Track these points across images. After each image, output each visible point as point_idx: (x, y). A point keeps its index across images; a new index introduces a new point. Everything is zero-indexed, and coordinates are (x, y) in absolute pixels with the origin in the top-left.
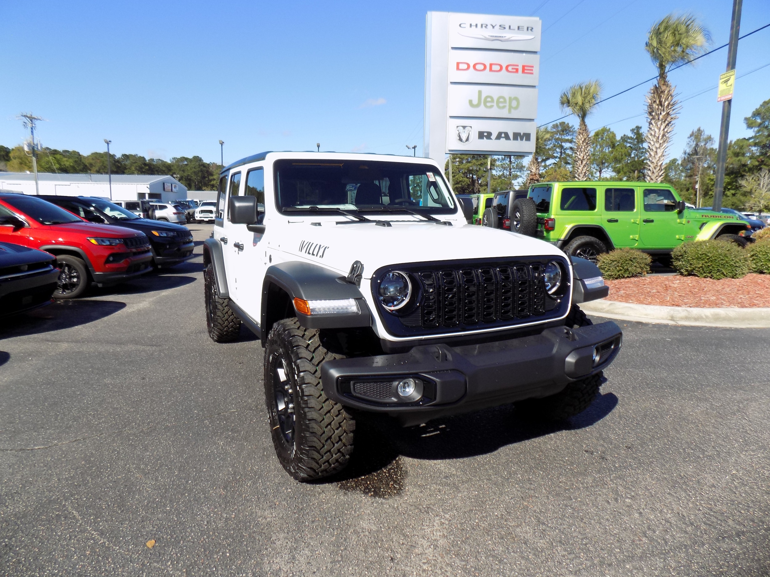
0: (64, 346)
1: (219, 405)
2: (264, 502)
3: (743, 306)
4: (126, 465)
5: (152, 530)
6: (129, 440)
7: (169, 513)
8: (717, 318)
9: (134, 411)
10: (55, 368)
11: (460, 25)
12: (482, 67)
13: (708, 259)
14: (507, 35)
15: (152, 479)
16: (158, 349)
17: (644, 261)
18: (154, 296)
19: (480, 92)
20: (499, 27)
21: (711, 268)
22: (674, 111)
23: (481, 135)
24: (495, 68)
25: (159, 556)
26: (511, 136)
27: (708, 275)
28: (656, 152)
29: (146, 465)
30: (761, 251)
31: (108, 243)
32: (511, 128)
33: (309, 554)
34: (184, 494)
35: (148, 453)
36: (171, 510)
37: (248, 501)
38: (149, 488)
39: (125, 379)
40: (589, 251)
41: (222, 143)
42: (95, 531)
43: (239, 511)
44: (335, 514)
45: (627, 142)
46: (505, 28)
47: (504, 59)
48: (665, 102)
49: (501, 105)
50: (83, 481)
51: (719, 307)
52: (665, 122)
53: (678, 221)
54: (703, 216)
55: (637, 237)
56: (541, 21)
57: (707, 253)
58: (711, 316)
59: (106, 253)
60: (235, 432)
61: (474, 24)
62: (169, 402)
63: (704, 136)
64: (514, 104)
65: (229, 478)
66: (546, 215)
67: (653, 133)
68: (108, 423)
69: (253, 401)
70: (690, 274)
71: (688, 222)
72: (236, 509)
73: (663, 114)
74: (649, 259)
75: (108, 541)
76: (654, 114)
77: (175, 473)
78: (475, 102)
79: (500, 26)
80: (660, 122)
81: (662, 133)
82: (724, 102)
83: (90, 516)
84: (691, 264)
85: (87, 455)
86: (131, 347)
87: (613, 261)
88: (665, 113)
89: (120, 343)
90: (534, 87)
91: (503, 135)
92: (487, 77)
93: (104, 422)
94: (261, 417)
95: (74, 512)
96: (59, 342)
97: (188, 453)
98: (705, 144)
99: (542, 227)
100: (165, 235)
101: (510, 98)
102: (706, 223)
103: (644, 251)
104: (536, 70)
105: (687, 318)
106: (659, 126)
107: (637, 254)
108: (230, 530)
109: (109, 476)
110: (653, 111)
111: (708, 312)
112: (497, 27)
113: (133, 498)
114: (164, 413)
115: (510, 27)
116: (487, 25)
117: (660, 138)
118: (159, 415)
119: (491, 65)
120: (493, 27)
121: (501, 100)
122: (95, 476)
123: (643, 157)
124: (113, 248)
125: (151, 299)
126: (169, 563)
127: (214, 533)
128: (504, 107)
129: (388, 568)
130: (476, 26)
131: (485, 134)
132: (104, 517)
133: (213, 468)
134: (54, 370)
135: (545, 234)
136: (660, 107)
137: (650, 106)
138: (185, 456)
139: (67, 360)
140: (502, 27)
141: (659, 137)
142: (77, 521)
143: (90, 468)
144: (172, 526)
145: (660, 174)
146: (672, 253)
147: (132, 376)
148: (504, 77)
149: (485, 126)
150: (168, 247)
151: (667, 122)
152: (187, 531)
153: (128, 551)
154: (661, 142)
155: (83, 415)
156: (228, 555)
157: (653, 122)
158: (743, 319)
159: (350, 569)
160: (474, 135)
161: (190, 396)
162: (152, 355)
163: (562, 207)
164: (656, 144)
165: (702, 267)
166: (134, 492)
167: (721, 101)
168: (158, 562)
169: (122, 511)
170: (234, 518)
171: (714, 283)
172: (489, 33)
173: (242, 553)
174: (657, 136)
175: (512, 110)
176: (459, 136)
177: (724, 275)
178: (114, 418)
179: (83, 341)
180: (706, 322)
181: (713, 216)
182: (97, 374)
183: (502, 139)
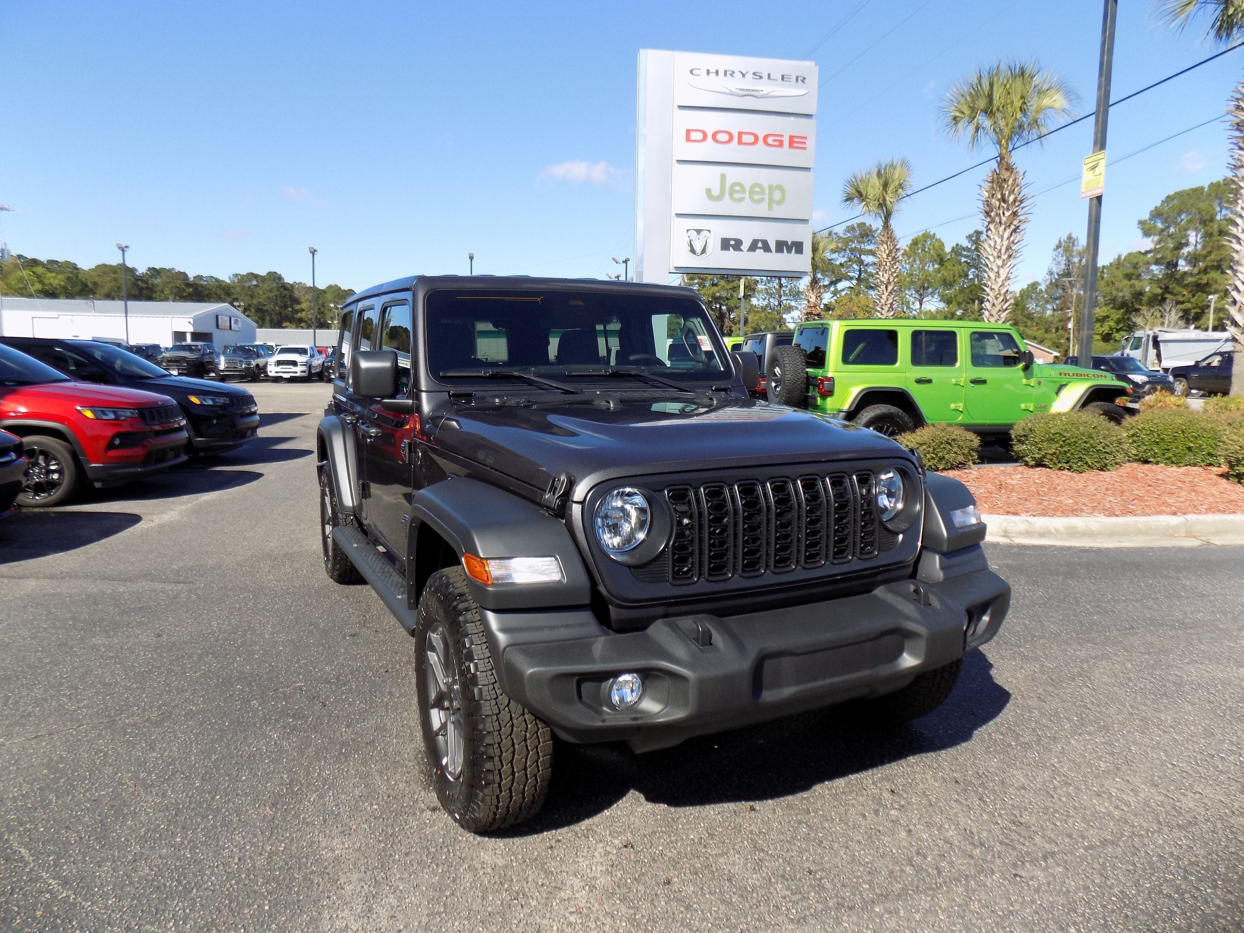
0: (30, 585)
1: (277, 677)
2: (333, 825)
3: (1112, 514)
4: (116, 774)
5: (148, 875)
6: (125, 735)
7: (178, 847)
8: (1073, 533)
9: (138, 688)
10: (11, 621)
11: (691, 72)
12: (725, 137)
13: (1064, 441)
14: (765, 88)
15: (157, 794)
16: (186, 587)
17: (968, 444)
18: (188, 503)
19: (723, 177)
20: (752, 76)
21: (1068, 455)
22: (1024, 210)
23: (726, 244)
24: (746, 139)
25: (156, 913)
26: (773, 246)
27: (1065, 465)
28: (998, 273)
29: (149, 773)
30: (1144, 429)
31: (112, 416)
32: (772, 233)
33: (395, 903)
34: (207, 817)
35: (154, 754)
36: (182, 842)
37: (307, 824)
38: (150, 808)
39: (128, 637)
40: (888, 428)
41: (313, 252)
42: (54, 879)
43: (292, 840)
44: (443, 842)
45: (961, 255)
46: (761, 77)
47: (761, 125)
48: (1009, 196)
49: (756, 197)
50: (42, 801)
51: (1077, 516)
52: (1009, 226)
53: (1024, 381)
54: (1060, 374)
55: (961, 406)
56: (817, 68)
57: (1061, 432)
58: (1063, 530)
59: (109, 433)
60: (300, 718)
61: (713, 70)
62: (196, 672)
63: (1078, 248)
64: (777, 195)
65: (282, 790)
66: (821, 371)
67: (992, 244)
68: (93, 707)
69: (333, 670)
70: (1040, 464)
71: (1039, 383)
72: (287, 838)
73: (1008, 214)
74: (976, 441)
75: (74, 894)
76: (992, 214)
77: (195, 783)
78: (716, 192)
79: (754, 74)
80: (1003, 227)
81: (1005, 243)
82: (1091, 199)
83: (49, 856)
84: (1040, 449)
85: (53, 760)
86: (144, 585)
87: (921, 445)
88: (1010, 212)
89: (125, 579)
90: (807, 169)
91: (760, 245)
92: (733, 153)
93: (85, 706)
94: (343, 693)
95: (23, 851)
96: (21, 578)
97: (220, 753)
98: (1080, 260)
99: (814, 390)
100: (210, 403)
101: (770, 187)
102: (1065, 385)
103: (969, 428)
104: (811, 143)
105: (1028, 533)
106: (1001, 233)
107: (958, 432)
108: (275, 870)
109: (86, 791)
110: (992, 211)
111: (1058, 523)
112: (749, 76)
113: (123, 823)
114: (186, 691)
115: (769, 76)
116: (733, 72)
117: (1003, 251)
118: (178, 693)
119: (740, 134)
120: (744, 75)
121: (757, 189)
122: (64, 792)
124: (120, 425)
125: (183, 507)
126: (171, 924)
127: (248, 875)
128: (761, 200)
129: (515, 922)
130: (717, 73)
131: (732, 243)
132: (70, 856)
133: (258, 775)
134: (9, 625)
135: (819, 401)
136: (1003, 204)
137: (988, 203)
138: (214, 757)
139: (32, 607)
140: (757, 76)
141: (1000, 250)
142: (27, 864)
143: (56, 781)
144: (181, 866)
145: (1004, 307)
146: (1012, 432)
147: (139, 632)
148: (760, 153)
149: (732, 230)
150: (215, 422)
151: (1013, 227)
152: (205, 874)
153: (106, 907)
154: (1005, 257)
155: (52, 697)
156: (267, 908)
157: (992, 226)
158: (1112, 533)
159: (457, 923)
160: (714, 245)
161: (233, 663)
162: (176, 597)
163: (846, 360)
164: (997, 260)
165: (1055, 453)
166: (125, 816)
167: (1086, 197)
168: (152, 924)
169: (104, 846)
170: (283, 852)
171: (1072, 478)
172: (735, 84)
173: (289, 904)
174: (999, 247)
175: (774, 206)
176: (691, 246)
177: (1089, 466)
178: (104, 699)
179: (63, 576)
180: (1056, 538)
181: (1077, 375)
182: (82, 629)
183: (758, 250)
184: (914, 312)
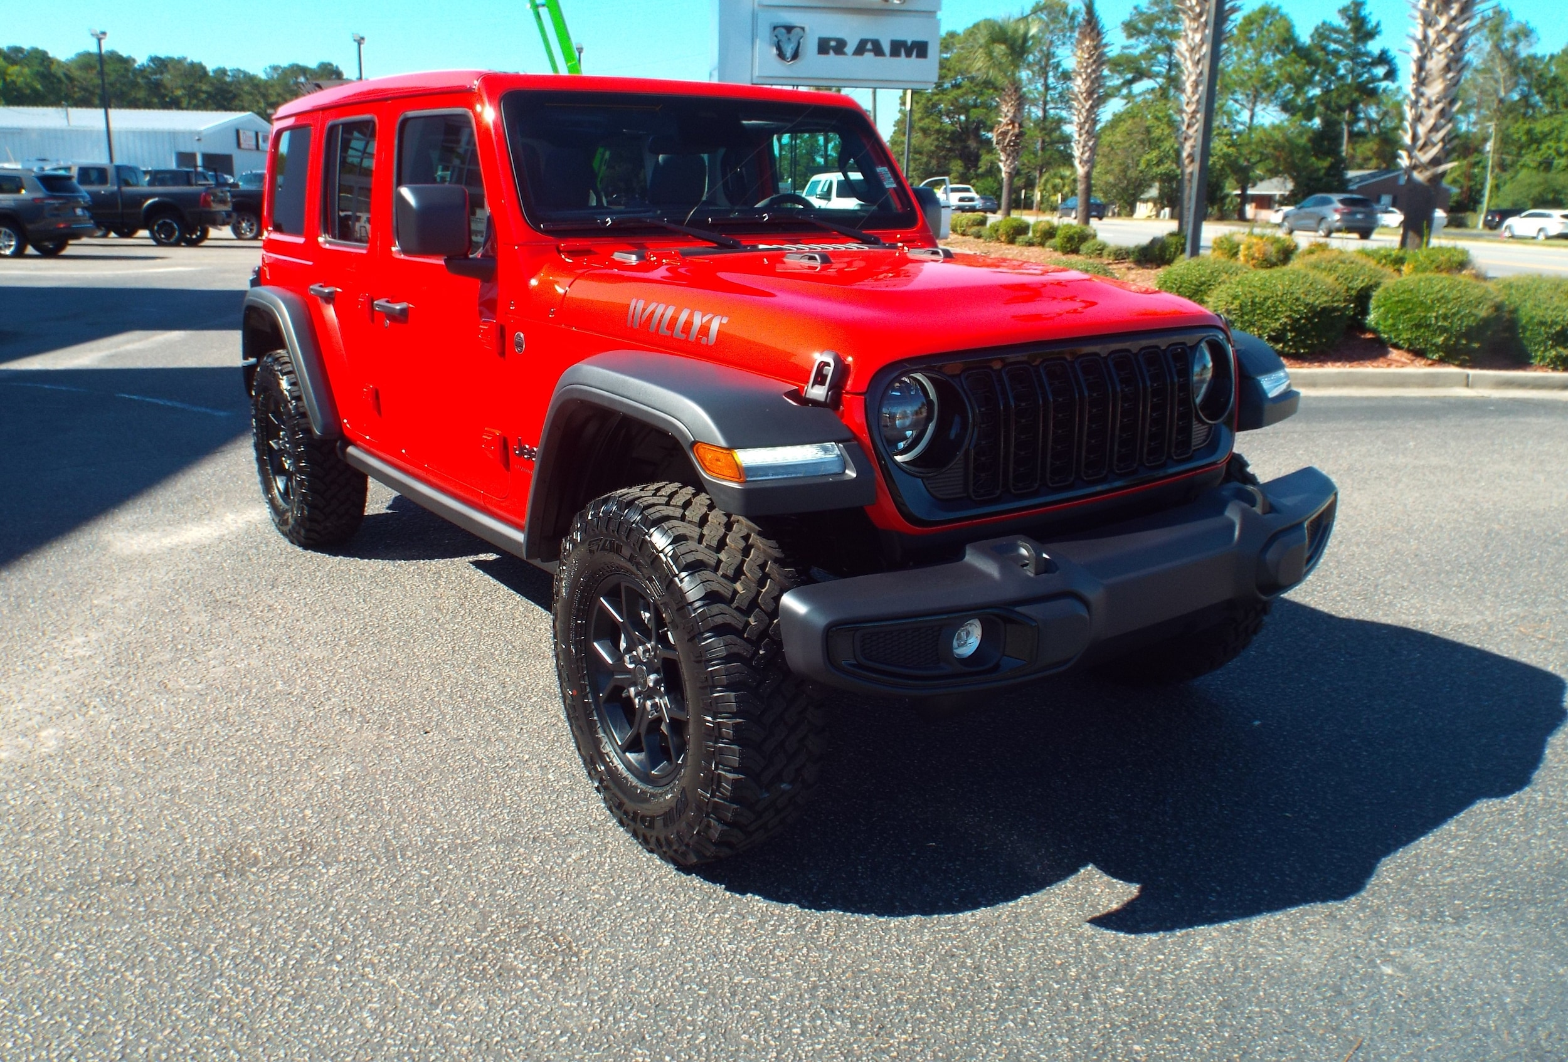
23: (824, 47)
32: (885, 30)
41: (360, 41)
45: (1328, 38)
63: (1511, 27)
91: (869, 46)
98: (1514, 46)
123: (1366, 76)
131: (833, 43)
160: (810, 47)
176: (779, 48)
183: (866, 54)
184: (1240, 127)
